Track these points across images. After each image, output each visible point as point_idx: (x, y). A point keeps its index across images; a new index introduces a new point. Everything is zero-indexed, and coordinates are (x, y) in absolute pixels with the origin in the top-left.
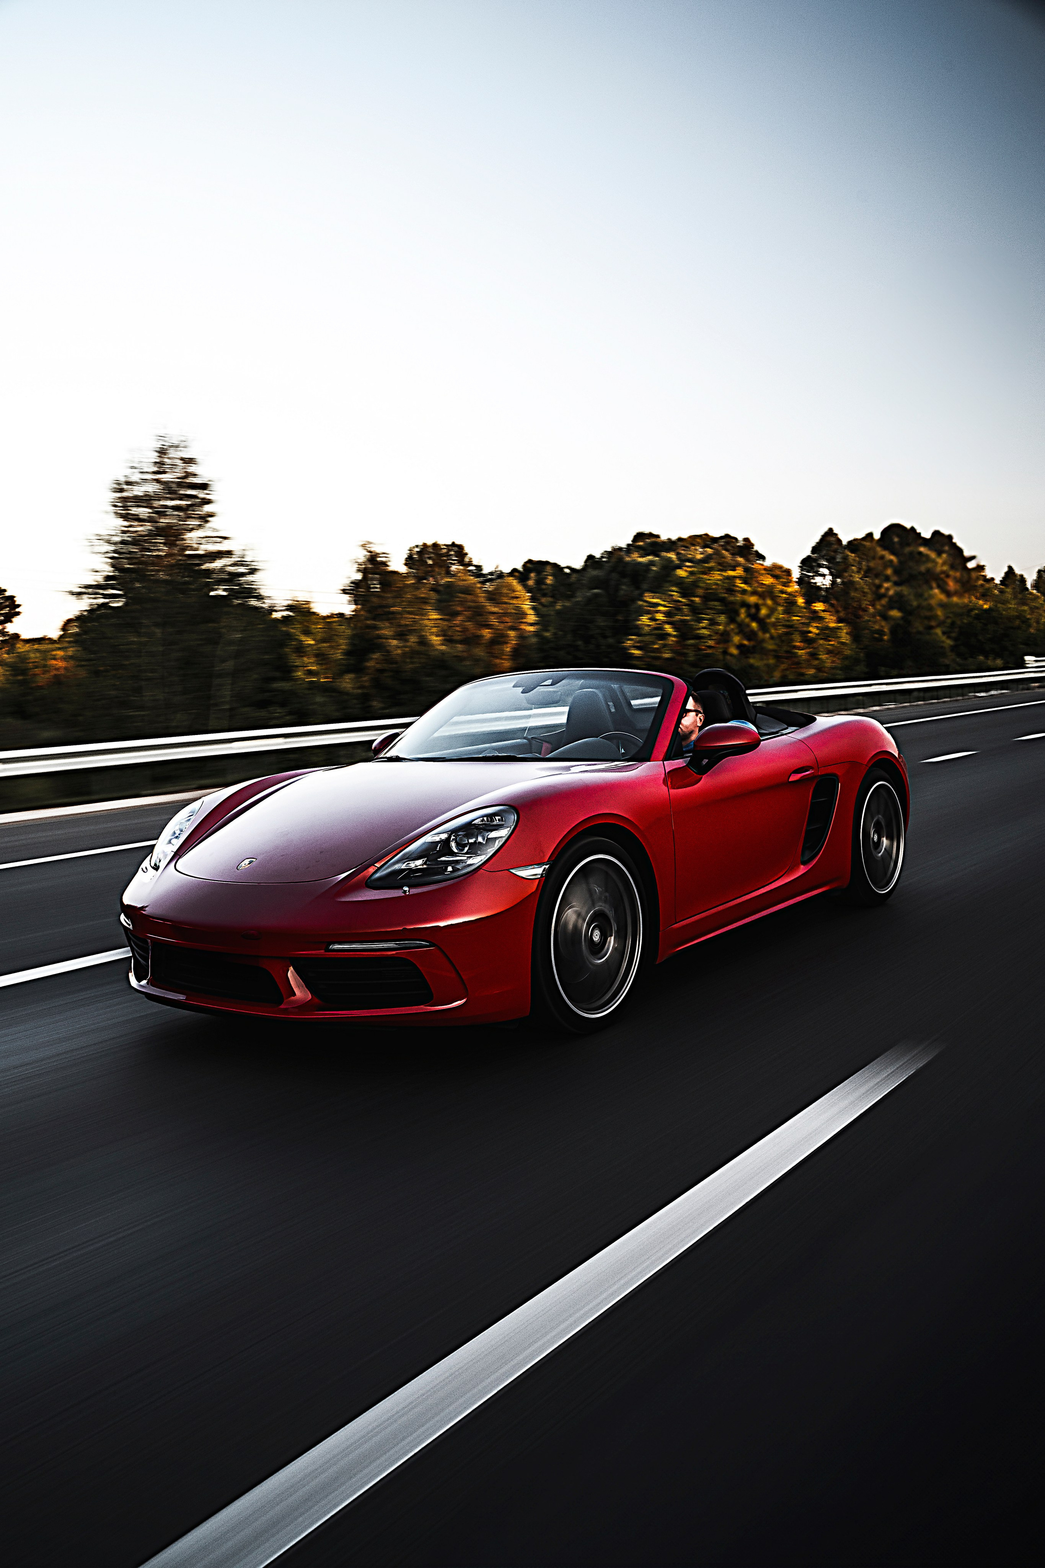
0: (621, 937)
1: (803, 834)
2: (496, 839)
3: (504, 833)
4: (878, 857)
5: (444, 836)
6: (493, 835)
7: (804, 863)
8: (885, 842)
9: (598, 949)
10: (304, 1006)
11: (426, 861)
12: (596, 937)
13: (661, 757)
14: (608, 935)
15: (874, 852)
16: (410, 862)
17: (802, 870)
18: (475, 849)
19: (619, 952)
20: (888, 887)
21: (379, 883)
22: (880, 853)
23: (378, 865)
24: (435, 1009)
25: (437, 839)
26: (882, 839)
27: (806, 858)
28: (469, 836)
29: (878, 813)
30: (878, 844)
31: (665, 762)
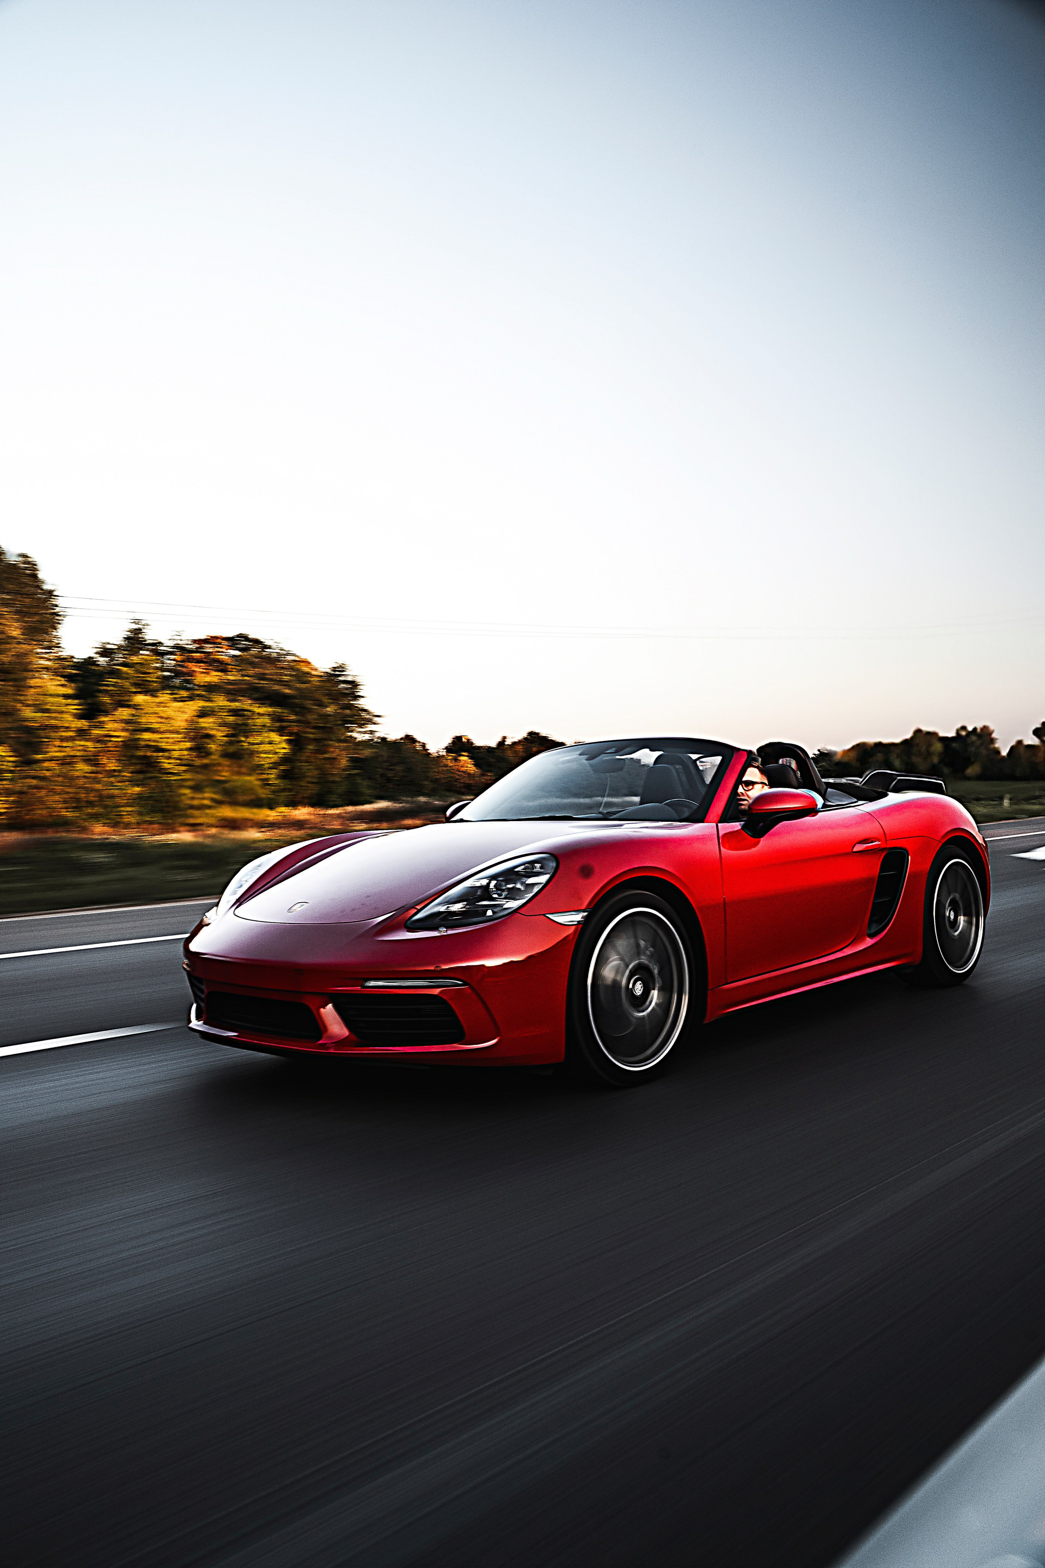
0: (666, 990)
1: (870, 907)
2: (534, 885)
3: (543, 879)
4: (955, 936)
5: (484, 882)
6: (531, 881)
7: (871, 936)
8: (962, 919)
9: (641, 1002)
10: (341, 1043)
11: (467, 905)
12: (639, 989)
13: (716, 819)
14: (651, 987)
15: (950, 931)
16: (451, 905)
17: (869, 942)
18: (513, 894)
19: (664, 1006)
20: (967, 965)
21: (419, 924)
22: (956, 931)
23: (419, 907)
24: (467, 1048)
25: (478, 884)
26: (959, 917)
27: (873, 931)
28: (508, 882)
29: (956, 892)
30: (954, 924)
31: (719, 824)
